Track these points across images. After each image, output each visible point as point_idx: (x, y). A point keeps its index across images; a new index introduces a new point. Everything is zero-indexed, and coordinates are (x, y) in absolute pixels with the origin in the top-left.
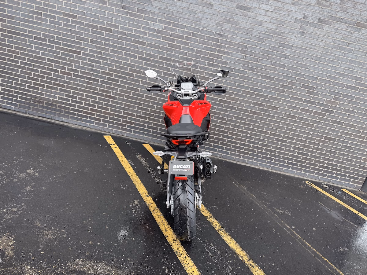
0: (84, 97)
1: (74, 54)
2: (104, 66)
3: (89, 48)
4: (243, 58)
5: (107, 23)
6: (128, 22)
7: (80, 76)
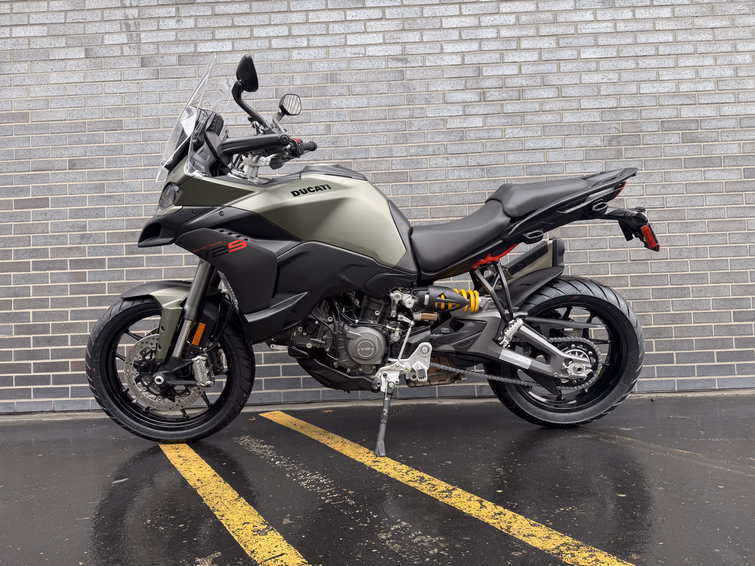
0: (70, 321)
1: (31, 210)
2: (115, 218)
3: (68, 184)
4: (477, 99)
5: (109, 109)
6: (160, 93)
7: (50, 265)
